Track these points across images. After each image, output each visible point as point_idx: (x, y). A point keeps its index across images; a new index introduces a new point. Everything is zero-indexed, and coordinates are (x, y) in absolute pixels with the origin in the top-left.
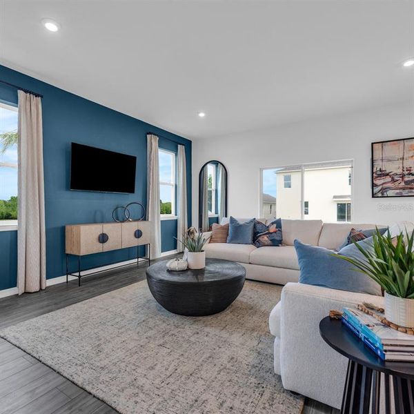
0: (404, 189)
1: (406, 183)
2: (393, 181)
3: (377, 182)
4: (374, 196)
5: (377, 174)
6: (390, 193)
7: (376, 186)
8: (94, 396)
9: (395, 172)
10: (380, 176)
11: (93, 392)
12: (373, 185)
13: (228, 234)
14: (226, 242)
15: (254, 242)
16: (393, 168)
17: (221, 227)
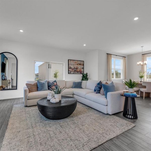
0: (74, 72)
1: (75, 70)
2: (72, 70)
3: (70, 70)
4: (69, 73)
5: (69, 68)
6: (72, 73)
7: (69, 71)
8: (104, 143)
9: (73, 68)
10: (70, 68)
11: (102, 143)
13: (37, 88)
14: (38, 91)
15: (49, 89)
16: (72, 67)
17: (34, 85)
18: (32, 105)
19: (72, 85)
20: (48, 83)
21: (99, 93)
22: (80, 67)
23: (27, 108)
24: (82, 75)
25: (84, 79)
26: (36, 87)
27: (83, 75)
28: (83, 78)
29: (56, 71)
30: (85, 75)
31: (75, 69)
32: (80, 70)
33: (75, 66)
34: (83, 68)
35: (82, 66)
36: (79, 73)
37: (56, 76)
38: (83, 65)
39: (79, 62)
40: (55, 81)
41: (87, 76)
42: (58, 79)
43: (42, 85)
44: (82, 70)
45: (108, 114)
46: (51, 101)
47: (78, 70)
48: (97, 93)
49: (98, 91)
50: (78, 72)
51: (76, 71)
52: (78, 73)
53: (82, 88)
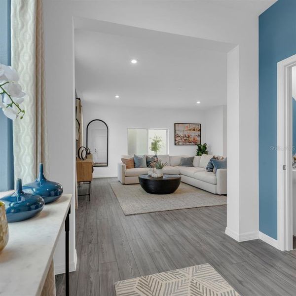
0: (184, 142)
1: (185, 140)
2: (181, 139)
3: (177, 139)
4: (175, 144)
5: (176, 136)
6: (180, 143)
12: (175, 140)
13: (134, 164)
14: (135, 168)
15: (147, 166)
16: (181, 134)
17: (130, 160)
18: (130, 183)
19: (179, 161)
20: (147, 158)
21: (212, 171)
22: (194, 134)
23: (125, 186)
24: (197, 147)
25: (200, 153)
26: (133, 162)
27: (199, 147)
28: (198, 152)
29: (157, 138)
30: (202, 147)
31: (185, 138)
32: (194, 139)
33: (185, 133)
34: (200, 136)
35: (198, 133)
36: (193, 144)
37: (155, 147)
38: (200, 130)
39: (193, 126)
40: (156, 156)
41: (206, 148)
42: (159, 153)
43: (140, 160)
44: (198, 139)
45: (217, 194)
46: (152, 176)
47: (191, 139)
48: (208, 171)
49: (210, 168)
50: (191, 142)
51: (187, 141)
52: (190, 144)
53: (193, 166)
